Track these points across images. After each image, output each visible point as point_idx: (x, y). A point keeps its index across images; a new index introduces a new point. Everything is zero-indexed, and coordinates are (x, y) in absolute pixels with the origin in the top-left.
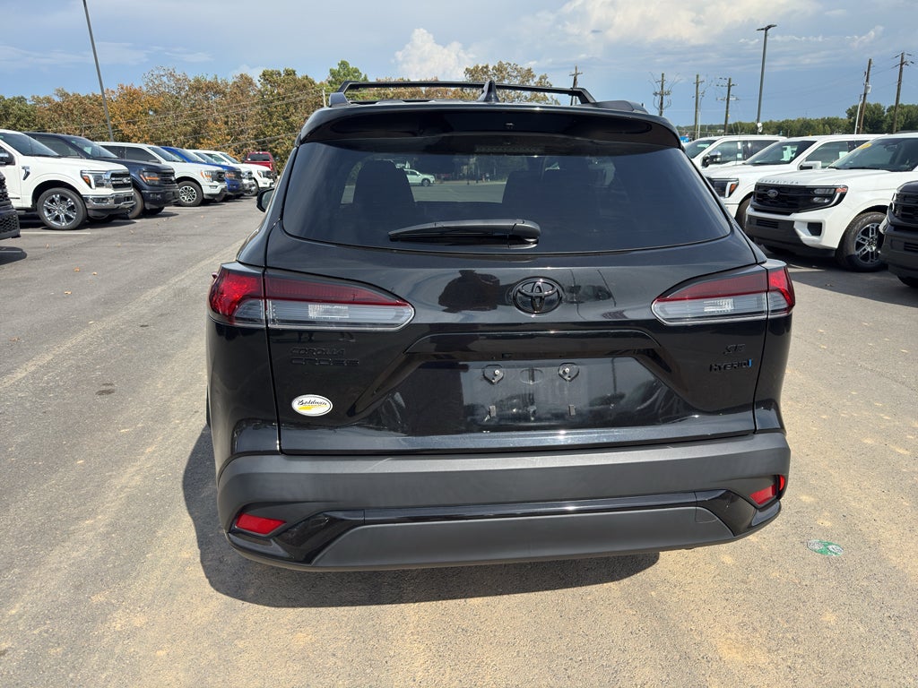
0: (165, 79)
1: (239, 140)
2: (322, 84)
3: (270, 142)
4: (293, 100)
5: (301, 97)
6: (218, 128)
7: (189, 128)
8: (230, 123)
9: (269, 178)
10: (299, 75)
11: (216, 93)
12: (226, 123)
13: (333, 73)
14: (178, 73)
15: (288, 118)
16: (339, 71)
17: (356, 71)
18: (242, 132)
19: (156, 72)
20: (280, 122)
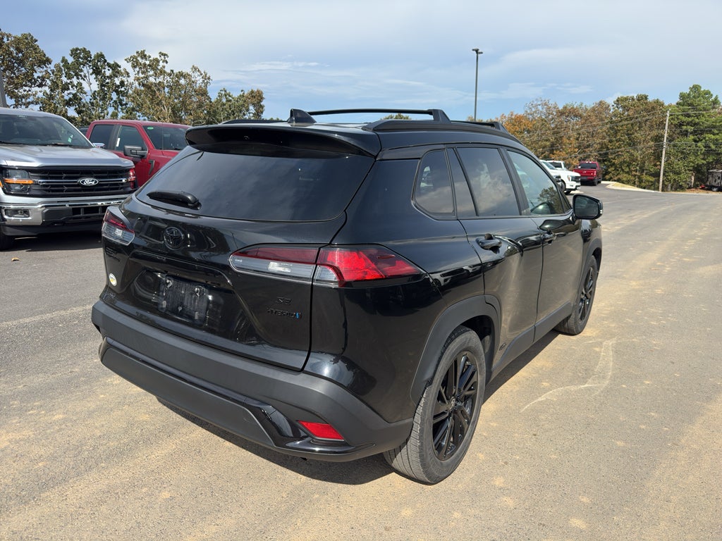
0: (540, 108)
1: (584, 152)
2: (670, 106)
3: (612, 154)
4: (640, 119)
5: (647, 117)
6: (570, 144)
7: (548, 143)
8: (580, 139)
9: (577, 182)
10: (650, 99)
11: (576, 116)
12: (577, 139)
13: (682, 96)
14: (551, 103)
15: (631, 134)
16: (689, 94)
17: (708, 93)
18: (588, 146)
19: (535, 102)
20: (623, 138)
